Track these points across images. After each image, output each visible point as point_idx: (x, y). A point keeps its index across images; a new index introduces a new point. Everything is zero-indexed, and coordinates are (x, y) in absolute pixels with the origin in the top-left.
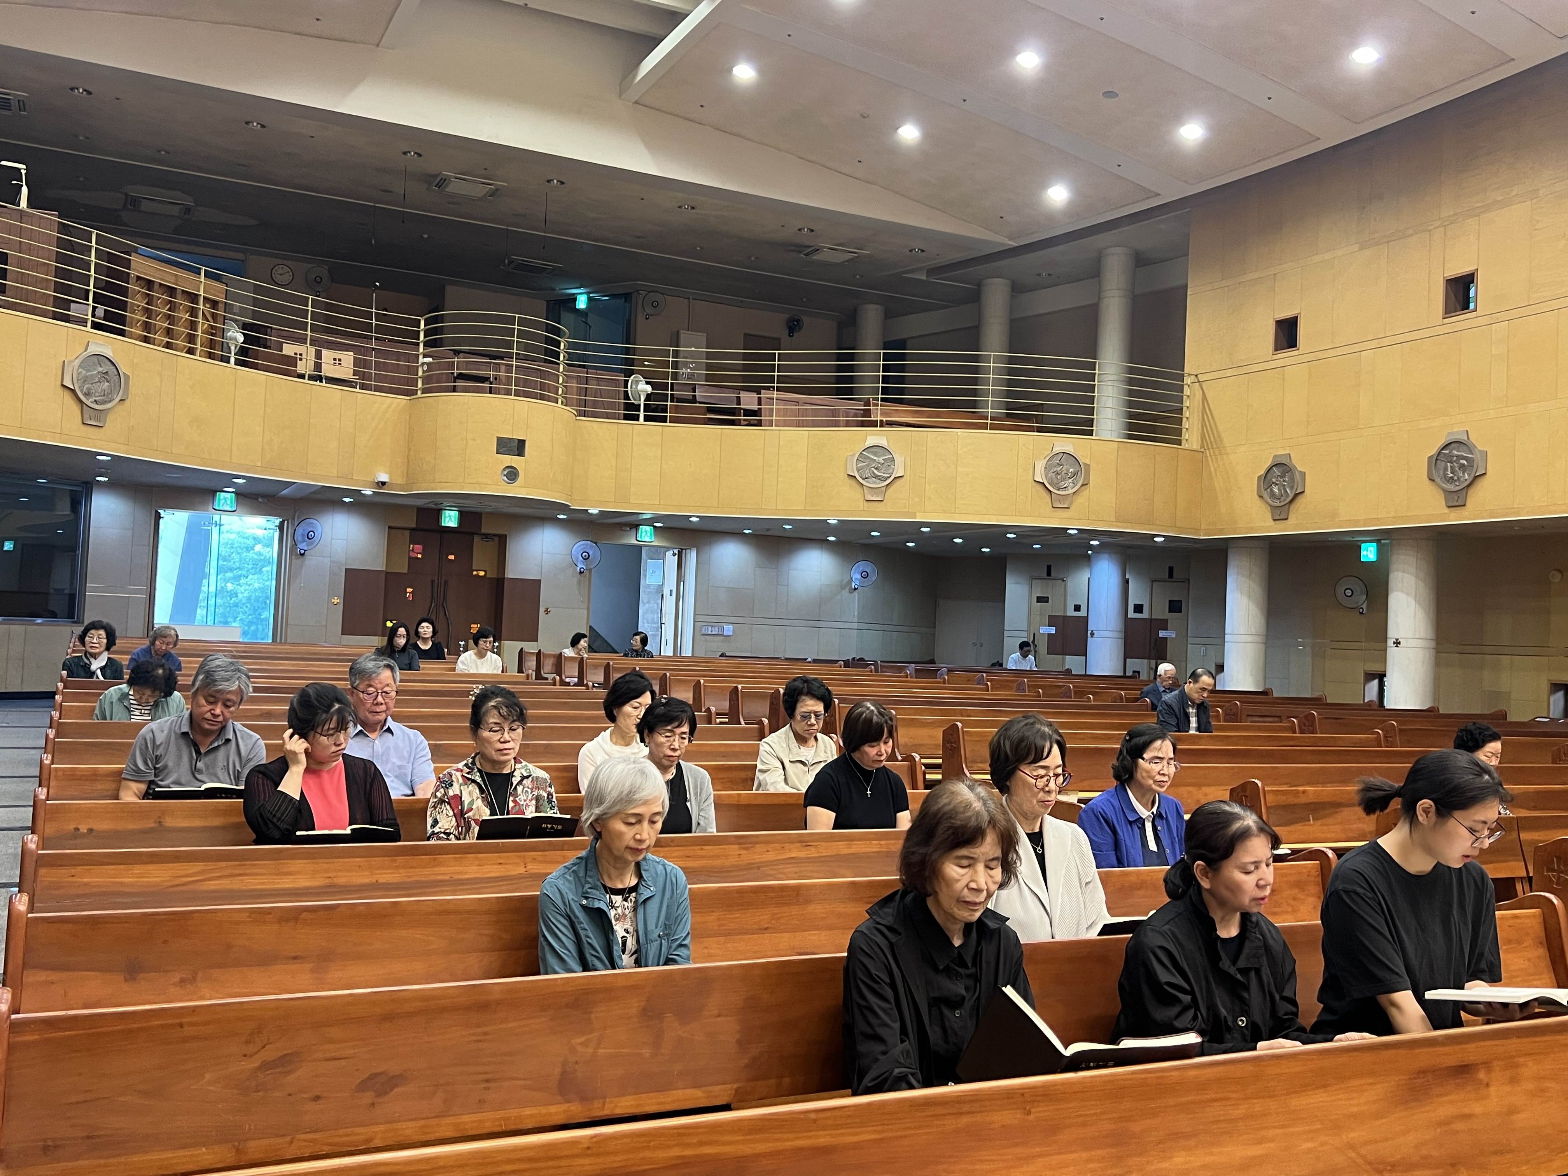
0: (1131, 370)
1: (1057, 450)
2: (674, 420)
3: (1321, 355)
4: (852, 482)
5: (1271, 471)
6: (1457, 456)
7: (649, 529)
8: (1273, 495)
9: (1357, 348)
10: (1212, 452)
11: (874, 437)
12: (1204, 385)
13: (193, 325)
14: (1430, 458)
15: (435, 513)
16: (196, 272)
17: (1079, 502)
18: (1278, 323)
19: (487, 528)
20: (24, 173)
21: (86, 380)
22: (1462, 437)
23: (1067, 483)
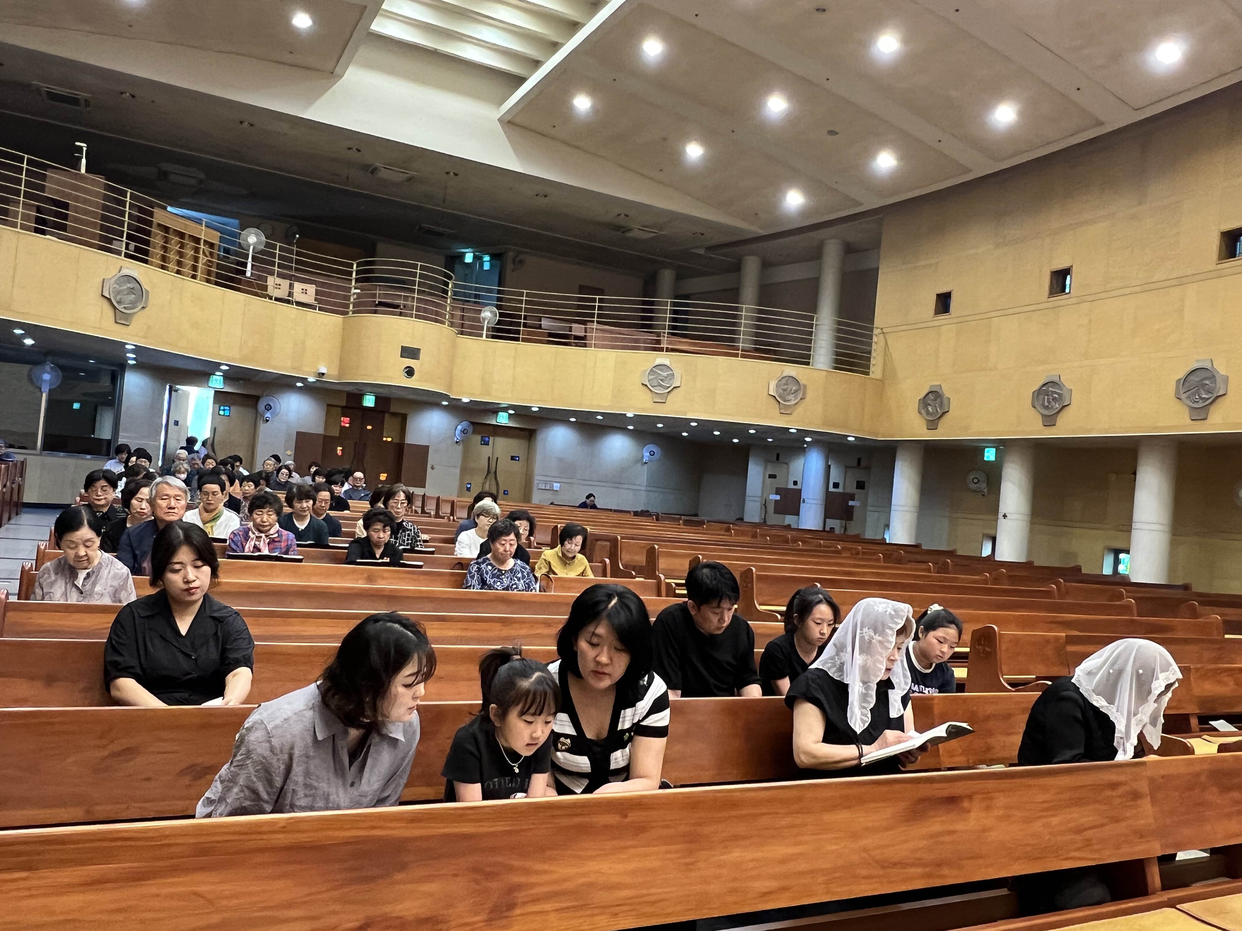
0: (839, 323)
1: (785, 374)
2: (525, 340)
3: (966, 319)
4: (645, 389)
5: (928, 397)
6: (1052, 391)
7: (505, 414)
8: (928, 413)
9: (988, 315)
10: (889, 381)
11: (661, 358)
12: (887, 336)
13: (196, 259)
14: (1034, 392)
15: (360, 397)
16: (199, 222)
17: (800, 410)
18: (938, 295)
19: (394, 408)
20: (85, 149)
21: (119, 292)
22: (1056, 379)
23: (791, 397)
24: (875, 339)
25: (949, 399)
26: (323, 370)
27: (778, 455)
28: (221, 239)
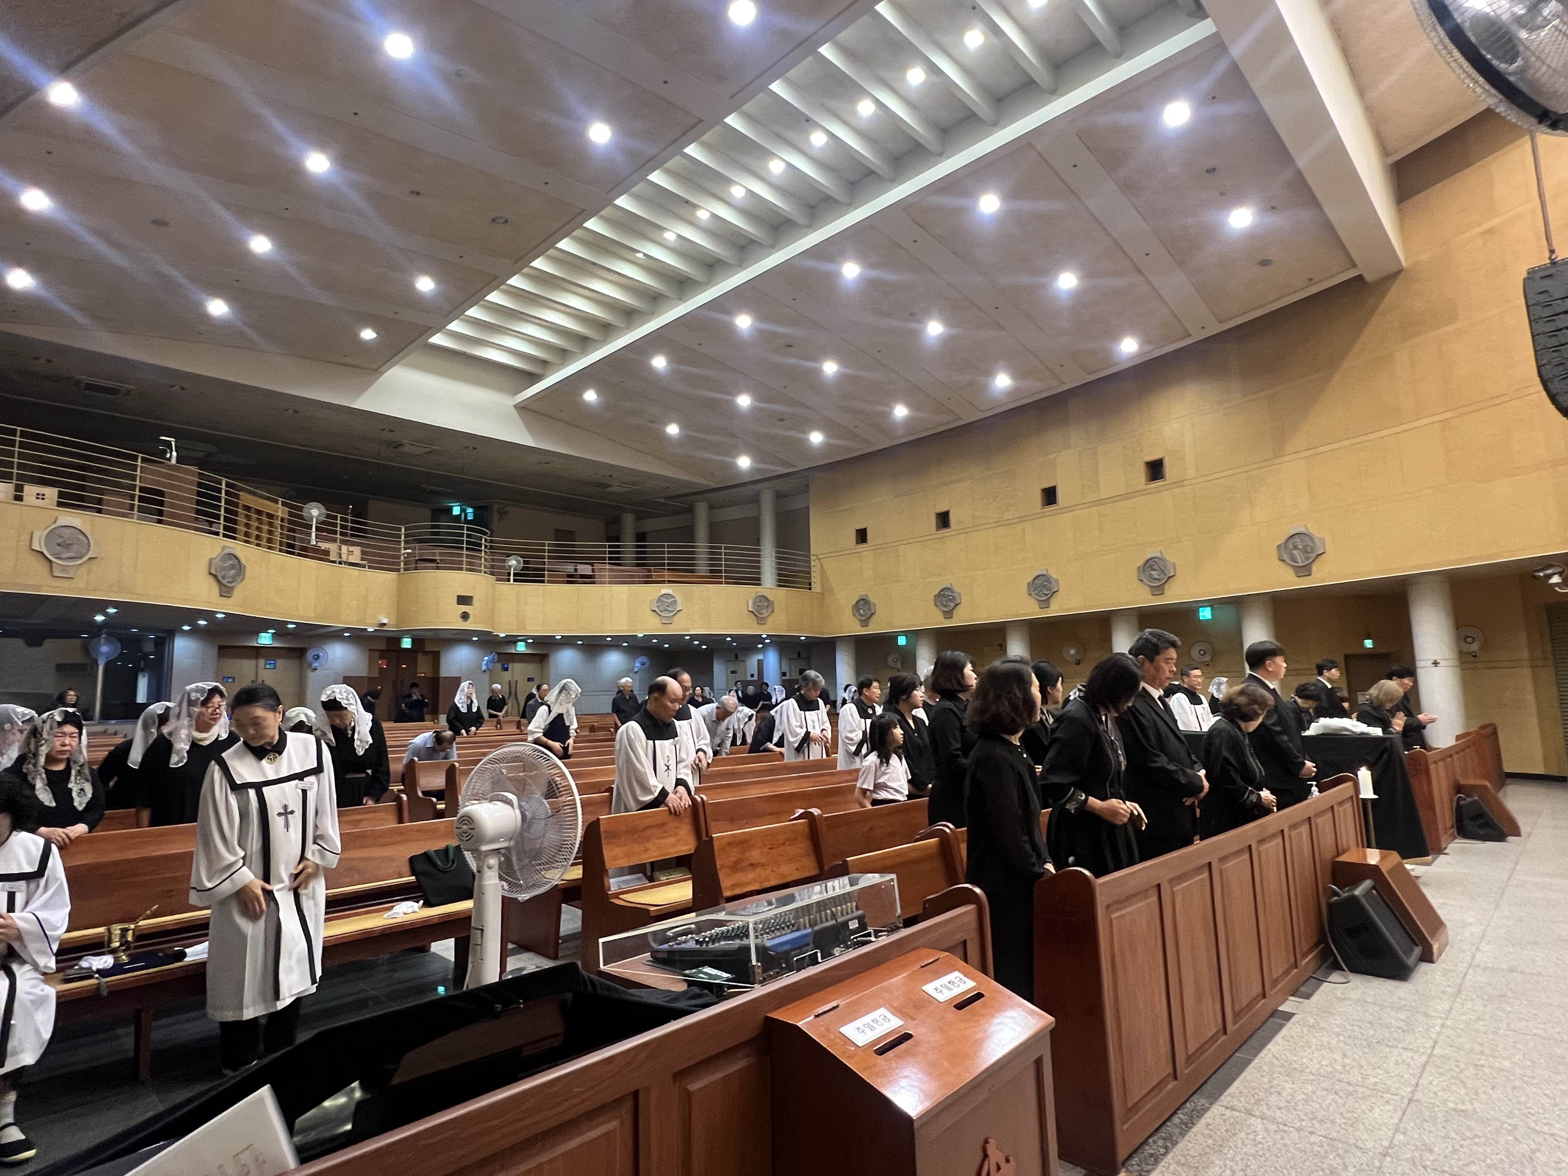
0: (778, 552)
1: (759, 594)
2: (549, 582)
3: (879, 547)
4: (654, 614)
5: (858, 603)
6: (947, 595)
7: (522, 644)
8: (860, 614)
9: (895, 544)
10: (827, 594)
11: (665, 589)
12: (821, 561)
13: (270, 532)
14: (935, 596)
15: (398, 640)
16: (276, 502)
17: (770, 621)
18: (857, 531)
19: (429, 647)
20: (173, 443)
21: (223, 569)
22: (949, 586)
23: (764, 611)
24: (813, 563)
25: (875, 604)
26: (385, 621)
27: (736, 655)
28: (290, 514)
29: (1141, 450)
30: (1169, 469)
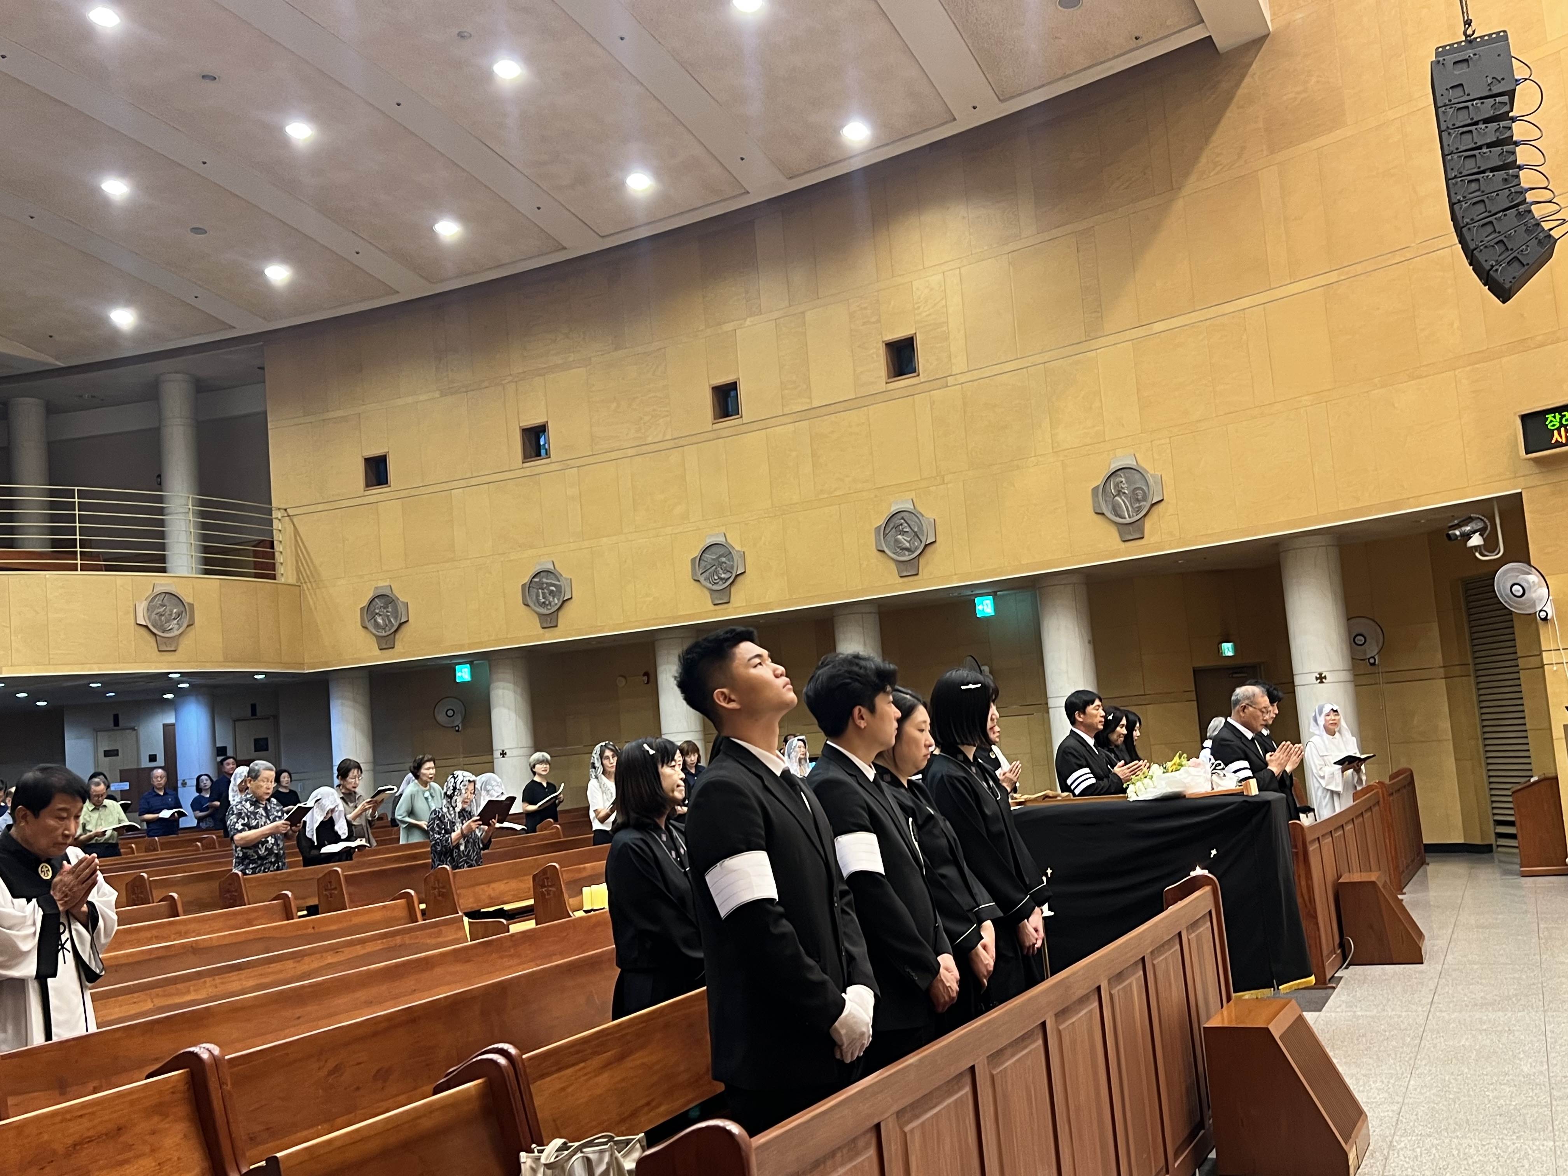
0: (201, 503)
3: (413, 492)
5: (374, 603)
6: (547, 583)
8: (377, 625)
9: (446, 487)
10: (309, 586)
12: (295, 520)
14: (523, 586)
17: (187, 643)
18: (367, 460)
22: (549, 567)
23: (173, 623)
24: (276, 525)
25: (407, 605)
27: (116, 717)
29: (879, 321)
30: (923, 357)
